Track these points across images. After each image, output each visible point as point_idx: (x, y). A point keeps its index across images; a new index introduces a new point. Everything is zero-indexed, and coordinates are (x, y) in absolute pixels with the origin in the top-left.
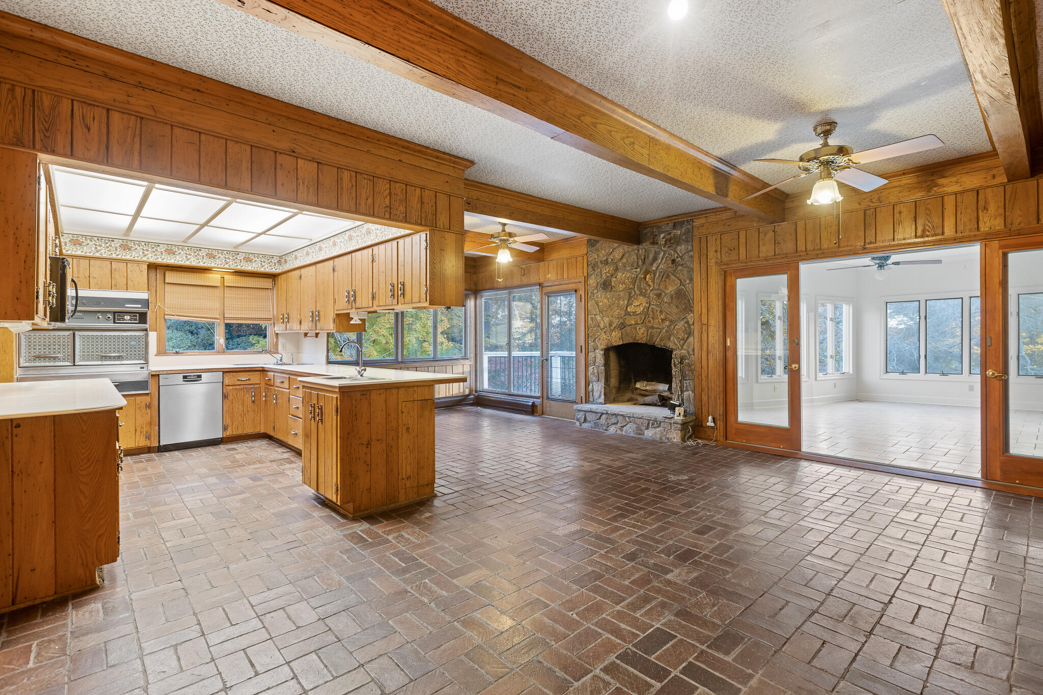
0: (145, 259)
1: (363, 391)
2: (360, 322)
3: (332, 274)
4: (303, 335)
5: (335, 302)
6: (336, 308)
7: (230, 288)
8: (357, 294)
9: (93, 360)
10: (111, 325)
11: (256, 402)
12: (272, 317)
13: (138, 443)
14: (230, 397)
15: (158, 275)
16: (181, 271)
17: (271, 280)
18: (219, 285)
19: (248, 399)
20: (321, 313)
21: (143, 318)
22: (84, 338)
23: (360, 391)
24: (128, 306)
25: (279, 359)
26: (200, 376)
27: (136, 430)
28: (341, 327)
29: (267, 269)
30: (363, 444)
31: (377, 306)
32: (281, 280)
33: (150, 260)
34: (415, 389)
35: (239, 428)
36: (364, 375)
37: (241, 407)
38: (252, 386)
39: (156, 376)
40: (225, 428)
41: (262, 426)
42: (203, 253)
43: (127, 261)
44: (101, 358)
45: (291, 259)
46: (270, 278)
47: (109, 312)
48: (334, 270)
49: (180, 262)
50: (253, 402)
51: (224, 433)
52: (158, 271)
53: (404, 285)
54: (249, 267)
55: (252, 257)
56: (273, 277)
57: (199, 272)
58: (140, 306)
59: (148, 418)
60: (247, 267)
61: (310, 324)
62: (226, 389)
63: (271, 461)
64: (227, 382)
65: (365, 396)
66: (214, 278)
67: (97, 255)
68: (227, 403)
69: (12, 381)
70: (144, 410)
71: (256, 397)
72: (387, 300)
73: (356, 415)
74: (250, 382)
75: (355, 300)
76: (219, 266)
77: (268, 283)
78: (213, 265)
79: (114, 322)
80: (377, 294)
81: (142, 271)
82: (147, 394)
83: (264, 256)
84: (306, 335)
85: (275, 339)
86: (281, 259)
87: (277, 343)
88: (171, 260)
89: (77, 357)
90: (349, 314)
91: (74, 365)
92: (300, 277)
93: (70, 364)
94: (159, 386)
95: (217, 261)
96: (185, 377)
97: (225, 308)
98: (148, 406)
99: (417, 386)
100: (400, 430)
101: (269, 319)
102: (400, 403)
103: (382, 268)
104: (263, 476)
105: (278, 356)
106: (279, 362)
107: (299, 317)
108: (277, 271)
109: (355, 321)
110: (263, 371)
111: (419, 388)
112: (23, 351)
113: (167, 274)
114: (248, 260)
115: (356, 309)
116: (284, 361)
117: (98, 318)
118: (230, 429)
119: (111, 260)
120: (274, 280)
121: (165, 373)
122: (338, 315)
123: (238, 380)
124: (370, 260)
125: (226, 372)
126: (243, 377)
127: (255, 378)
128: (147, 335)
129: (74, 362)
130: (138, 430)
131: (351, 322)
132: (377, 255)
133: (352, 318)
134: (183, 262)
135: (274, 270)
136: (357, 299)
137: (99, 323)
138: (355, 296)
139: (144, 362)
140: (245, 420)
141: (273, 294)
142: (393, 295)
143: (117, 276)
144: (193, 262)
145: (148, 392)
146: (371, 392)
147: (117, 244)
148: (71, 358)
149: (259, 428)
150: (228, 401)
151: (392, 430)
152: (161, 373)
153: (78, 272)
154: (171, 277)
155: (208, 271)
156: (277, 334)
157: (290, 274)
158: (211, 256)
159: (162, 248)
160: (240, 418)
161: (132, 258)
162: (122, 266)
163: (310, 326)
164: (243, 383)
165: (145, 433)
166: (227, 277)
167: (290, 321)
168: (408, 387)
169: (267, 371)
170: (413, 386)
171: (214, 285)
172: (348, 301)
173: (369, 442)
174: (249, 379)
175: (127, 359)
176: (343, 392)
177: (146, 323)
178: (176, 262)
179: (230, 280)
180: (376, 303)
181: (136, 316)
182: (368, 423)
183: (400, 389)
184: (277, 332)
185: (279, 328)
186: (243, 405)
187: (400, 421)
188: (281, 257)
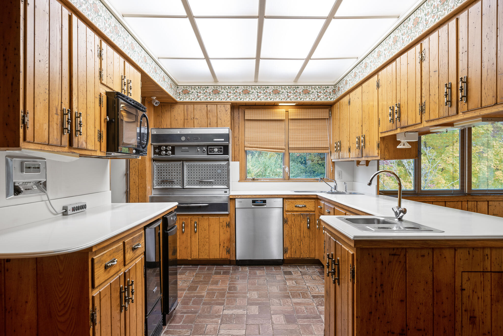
0: (228, 100)
1: (394, 249)
2: (408, 146)
3: (377, 91)
4: (356, 163)
5: (379, 124)
6: (380, 131)
7: (293, 121)
8: (402, 109)
9: (194, 184)
10: (205, 156)
11: (311, 229)
12: (328, 146)
13: (222, 256)
14: (289, 223)
15: (240, 114)
16: (256, 109)
17: (328, 110)
18: (284, 118)
19: (304, 224)
20: (367, 139)
21: (225, 149)
22: (189, 167)
23: (390, 248)
24: (216, 140)
25: (333, 186)
26: (265, 202)
27: (220, 245)
28: (386, 153)
29: (323, 99)
30: (393, 333)
31: (427, 121)
32: (336, 109)
33: (232, 100)
34: (488, 251)
35: (297, 252)
36: (403, 218)
37: (298, 232)
38: (308, 213)
39: (232, 199)
40: (285, 251)
41: (317, 253)
42: (270, 90)
43: (216, 103)
44: (199, 183)
45: (342, 85)
46: (327, 108)
47: (204, 146)
48: (378, 86)
49: (253, 100)
50: (309, 228)
51: (285, 255)
52: (240, 110)
53: (467, 82)
54: (307, 99)
55: (309, 89)
56: (329, 106)
57: (269, 108)
58: (223, 140)
59: (228, 235)
60: (306, 99)
61: (357, 150)
62: (286, 214)
63: (314, 297)
64: (287, 208)
65: (396, 257)
66: (280, 113)
67: (198, 100)
68: (287, 227)
69: (145, 201)
70: (225, 228)
71: (311, 224)
72: (441, 111)
73: (382, 285)
74: (306, 209)
75: (399, 117)
76: (283, 100)
77: (324, 113)
78: (278, 100)
79: (208, 154)
80: (427, 105)
81: (227, 111)
82: (227, 215)
83: (320, 86)
84: (358, 163)
85: (331, 167)
86: (335, 88)
87: (333, 172)
88: (247, 99)
89: (185, 182)
90: (395, 136)
91: (183, 188)
92: (349, 102)
93: (181, 187)
94: (235, 208)
95: (281, 95)
96: (254, 202)
97: (290, 139)
98: (228, 225)
99: (491, 248)
100: (458, 319)
101: (326, 148)
102: (458, 274)
103: (434, 66)
104: (299, 317)
105: (333, 184)
106: (333, 190)
107: (348, 145)
108: (332, 100)
109: (404, 145)
110: (317, 199)
111: (494, 252)
112: (155, 177)
113: (246, 112)
114: (306, 92)
115: (402, 128)
116: (339, 189)
117: (198, 151)
118: (289, 252)
119: (207, 103)
120: (331, 110)
121: (239, 197)
122: (383, 139)
123: (296, 206)
124: (418, 60)
125: (285, 198)
126: (300, 203)
127: (310, 206)
128: (228, 164)
129: (183, 186)
130: (222, 244)
131: (398, 147)
132: (427, 50)
133: (399, 142)
134: (255, 100)
135: (329, 99)
136: (402, 116)
137: (198, 155)
138: (399, 112)
139: (226, 187)
140: (302, 245)
141: (330, 124)
142: (450, 102)
143: (211, 116)
144: (263, 99)
145: (227, 213)
146: (406, 252)
147: (210, 90)
148: (181, 182)
149: (314, 255)
150: (287, 225)
151: (444, 317)
152: (237, 197)
153: (187, 114)
154: (249, 114)
155: (276, 107)
156: (334, 162)
157: (341, 101)
158: (276, 92)
159: (240, 90)
160: (297, 243)
161: (220, 100)
162: (214, 107)
163: (357, 153)
164: (300, 209)
165: (226, 247)
166: (291, 110)
167: (342, 149)
168: (473, 248)
169: (320, 200)
170: (484, 248)
171: (280, 118)
172: (393, 119)
173: (403, 330)
174: (305, 206)
175: (215, 184)
176: (362, 249)
177: (228, 154)
178: (250, 100)
179: (293, 113)
180: (426, 117)
181: (221, 148)
182: (402, 301)
183: (459, 251)
184: (333, 161)
185: (334, 157)
186: (300, 230)
187: (458, 303)
188: (335, 86)
